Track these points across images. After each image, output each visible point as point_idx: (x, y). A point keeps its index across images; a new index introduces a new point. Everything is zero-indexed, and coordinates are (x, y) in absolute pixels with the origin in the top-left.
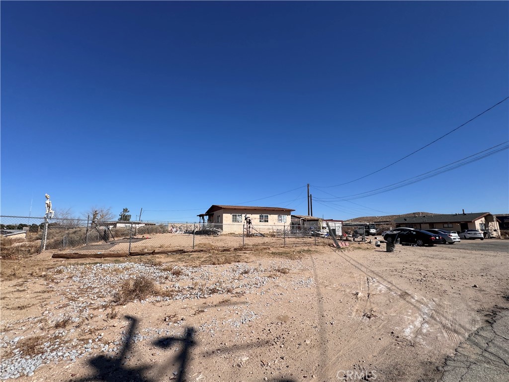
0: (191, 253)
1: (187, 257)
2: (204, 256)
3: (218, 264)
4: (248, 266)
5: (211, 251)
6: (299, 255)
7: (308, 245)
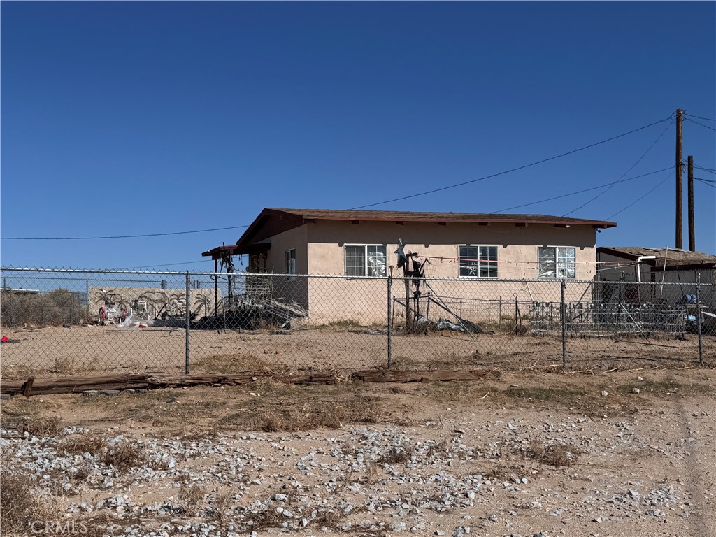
0: (179, 390)
1: (161, 405)
2: (230, 400)
3: (287, 429)
4: (404, 438)
5: (260, 383)
6: (624, 401)
7: (669, 362)
